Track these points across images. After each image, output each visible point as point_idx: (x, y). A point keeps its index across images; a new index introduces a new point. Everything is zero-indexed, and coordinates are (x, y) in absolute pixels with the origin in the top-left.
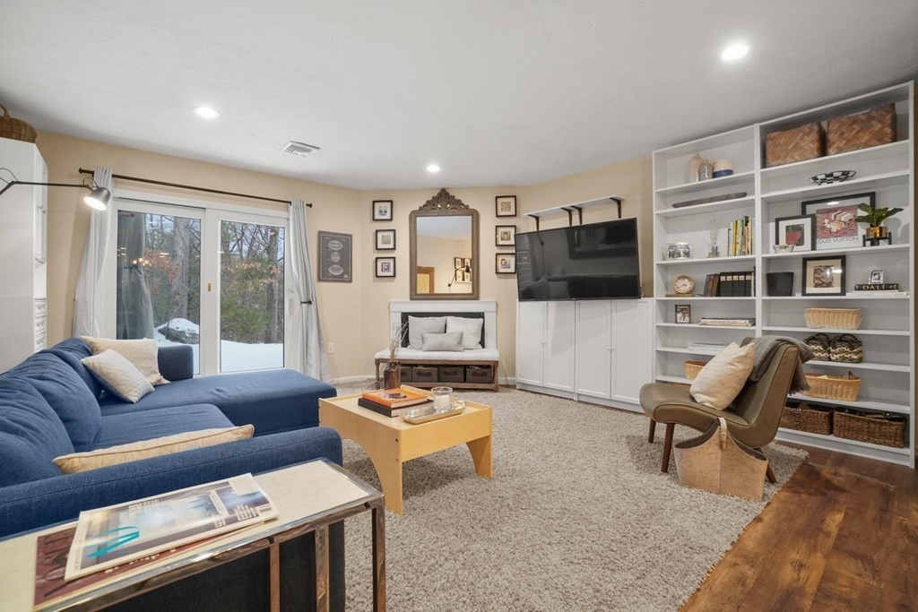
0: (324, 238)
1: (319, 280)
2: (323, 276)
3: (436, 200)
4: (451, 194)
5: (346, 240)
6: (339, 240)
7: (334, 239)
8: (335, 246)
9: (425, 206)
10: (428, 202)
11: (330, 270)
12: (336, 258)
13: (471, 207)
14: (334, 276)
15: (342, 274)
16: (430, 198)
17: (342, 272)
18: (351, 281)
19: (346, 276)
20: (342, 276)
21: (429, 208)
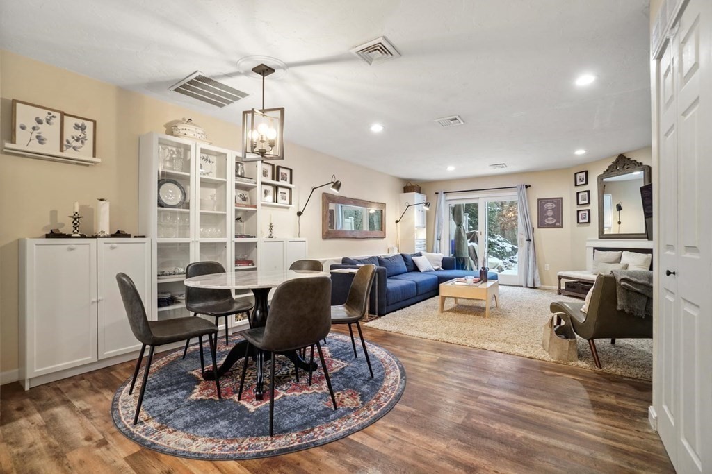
0: (542, 202)
1: (539, 227)
2: (542, 225)
3: (615, 164)
4: (628, 157)
5: (558, 202)
6: (552, 202)
7: (548, 202)
8: (549, 206)
9: (607, 170)
10: (609, 167)
11: (546, 221)
12: (550, 213)
13: (644, 164)
14: (548, 224)
15: (555, 223)
16: (611, 164)
17: (555, 221)
18: (562, 227)
19: (558, 224)
20: (554, 224)
21: (611, 170)
